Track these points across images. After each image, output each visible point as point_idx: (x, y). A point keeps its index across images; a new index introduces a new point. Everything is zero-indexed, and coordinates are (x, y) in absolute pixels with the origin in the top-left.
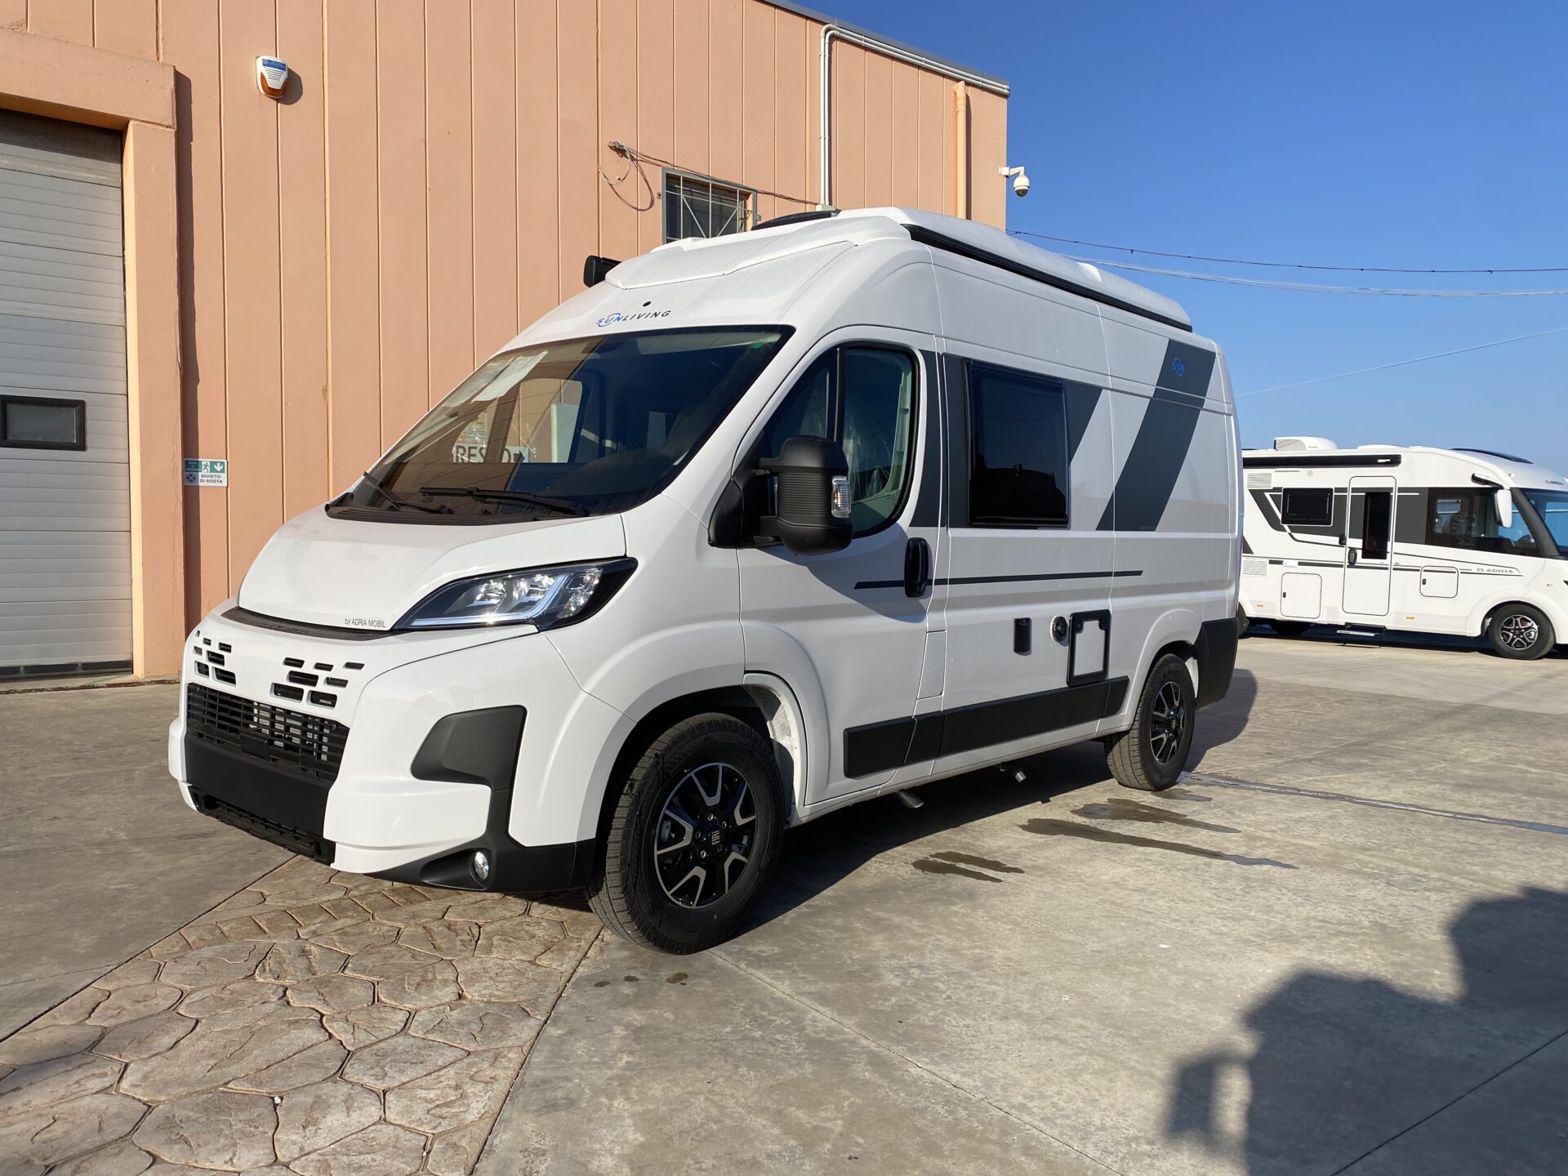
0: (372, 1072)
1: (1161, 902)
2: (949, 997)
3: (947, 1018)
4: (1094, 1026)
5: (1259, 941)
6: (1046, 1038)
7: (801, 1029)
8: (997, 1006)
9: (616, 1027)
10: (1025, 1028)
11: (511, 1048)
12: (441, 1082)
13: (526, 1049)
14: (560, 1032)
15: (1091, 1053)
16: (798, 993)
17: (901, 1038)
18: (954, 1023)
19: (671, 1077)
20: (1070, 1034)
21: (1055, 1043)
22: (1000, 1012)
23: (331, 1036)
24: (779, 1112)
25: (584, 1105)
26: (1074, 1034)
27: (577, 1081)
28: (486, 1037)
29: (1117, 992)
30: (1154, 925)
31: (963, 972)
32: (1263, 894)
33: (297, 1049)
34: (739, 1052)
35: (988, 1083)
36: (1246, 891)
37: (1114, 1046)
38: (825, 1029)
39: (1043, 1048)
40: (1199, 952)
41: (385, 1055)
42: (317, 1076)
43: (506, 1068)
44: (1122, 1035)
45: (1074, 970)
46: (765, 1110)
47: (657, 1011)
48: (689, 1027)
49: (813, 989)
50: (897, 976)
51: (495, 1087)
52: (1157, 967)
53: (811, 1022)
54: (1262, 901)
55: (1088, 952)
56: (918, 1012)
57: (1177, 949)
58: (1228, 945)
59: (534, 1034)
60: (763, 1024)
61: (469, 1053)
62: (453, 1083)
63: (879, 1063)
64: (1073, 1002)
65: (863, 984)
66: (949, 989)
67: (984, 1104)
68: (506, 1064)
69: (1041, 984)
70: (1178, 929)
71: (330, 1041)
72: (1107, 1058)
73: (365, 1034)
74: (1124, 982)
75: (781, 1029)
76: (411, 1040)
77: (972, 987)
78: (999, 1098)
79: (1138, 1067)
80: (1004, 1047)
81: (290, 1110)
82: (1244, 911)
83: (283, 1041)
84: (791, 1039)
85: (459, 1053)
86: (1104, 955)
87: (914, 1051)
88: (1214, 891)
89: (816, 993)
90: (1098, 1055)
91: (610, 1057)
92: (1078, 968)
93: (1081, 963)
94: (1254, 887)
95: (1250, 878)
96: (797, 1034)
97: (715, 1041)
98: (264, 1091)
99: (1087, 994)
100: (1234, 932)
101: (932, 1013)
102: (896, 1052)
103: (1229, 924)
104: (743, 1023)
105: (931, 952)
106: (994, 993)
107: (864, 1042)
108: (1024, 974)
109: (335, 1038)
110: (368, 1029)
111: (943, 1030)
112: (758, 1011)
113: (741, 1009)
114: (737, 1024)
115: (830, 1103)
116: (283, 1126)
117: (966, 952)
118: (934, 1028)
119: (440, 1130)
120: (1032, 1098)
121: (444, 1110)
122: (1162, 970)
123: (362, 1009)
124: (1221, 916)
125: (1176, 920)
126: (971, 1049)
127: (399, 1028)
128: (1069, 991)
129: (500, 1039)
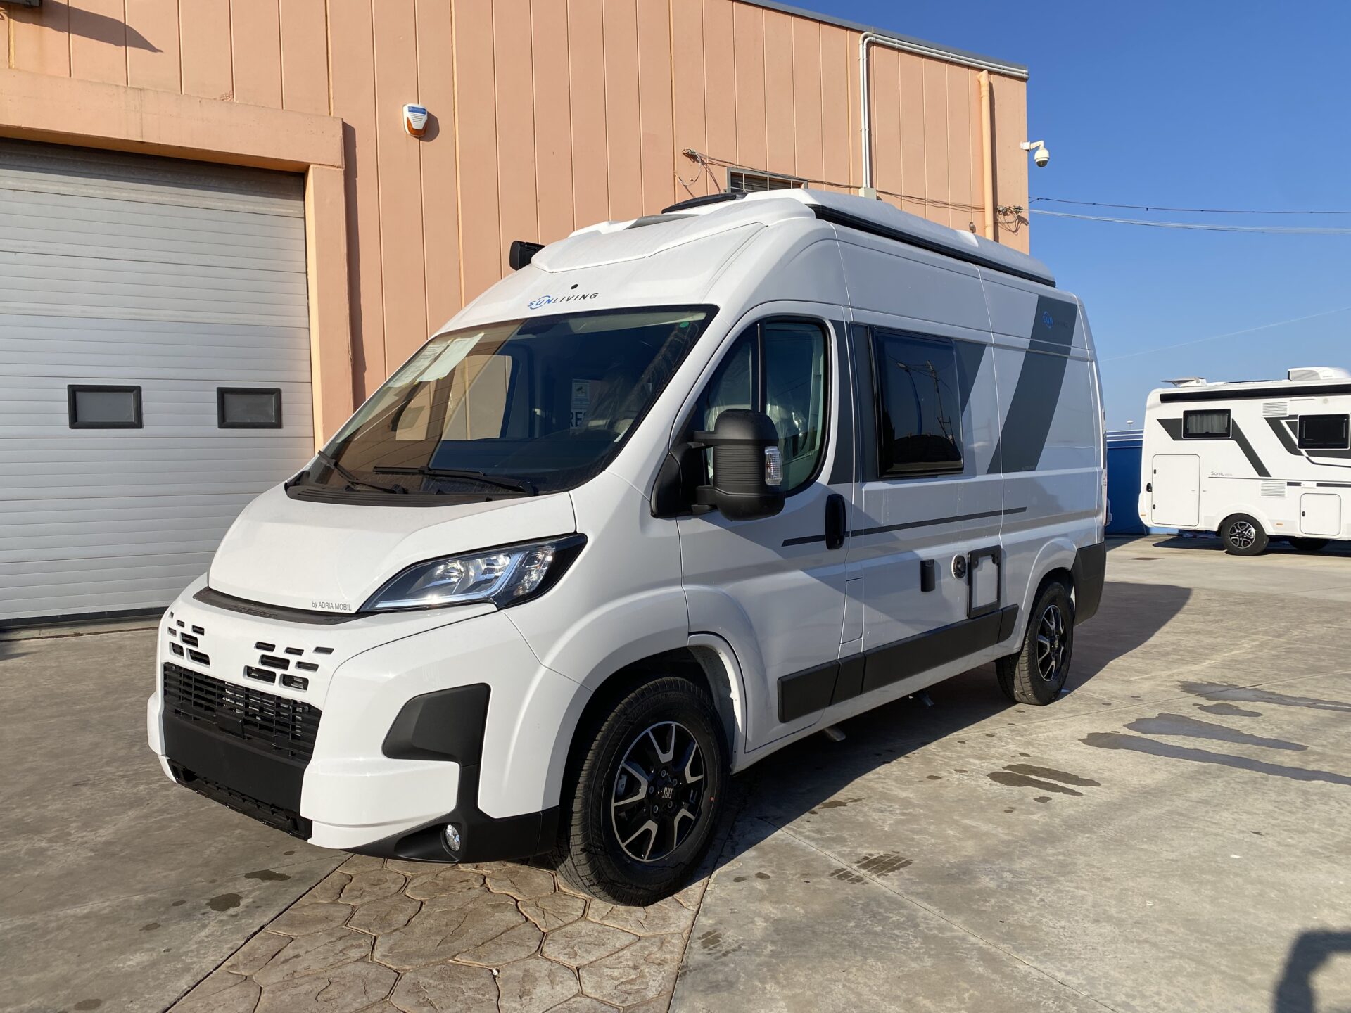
0: (566, 951)
1: (1225, 814)
2: (1043, 900)
3: (1044, 920)
4: (1181, 931)
5: (1327, 853)
6: (1138, 942)
7: (916, 926)
8: (1087, 910)
9: (756, 919)
10: (1117, 931)
11: (673, 934)
12: (621, 962)
13: (685, 935)
14: (711, 922)
15: (1182, 956)
16: (908, 893)
17: (1005, 937)
18: (1051, 924)
19: (810, 965)
20: (1159, 938)
21: (1147, 946)
22: (1091, 915)
23: (527, 919)
24: (908, 1001)
25: (741, 987)
26: (1163, 938)
27: (733, 966)
28: (651, 925)
29: (1197, 899)
30: (1222, 836)
31: (1051, 877)
32: (1322, 807)
33: (503, 929)
34: (865, 944)
35: (1092, 981)
36: (1307, 803)
37: (1203, 951)
38: (936, 926)
39: (1137, 950)
40: (1270, 863)
41: (572, 937)
42: (523, 954)
43: (672, 952)
44: (1208, 941)
45: (1154, 877)
46: (895, 998)
47: (788, 906)
48: (819, 921)
49: (920, 889)
50: (992, 879)
51: (666, 968)
52: (1232, 877)
53: (923, 920)
54: (1323, 814)
55: (1164, 860)
56: (1017, 913)
57: (1248, 859)
58: (1297, 856)
59: (690, 922)
60: (883, 920)
61: (640, 938)
62: (631, 963)
63: (990, 959)
64: (1157, 907)
65: (963, 886)
66: (1040, 892)
67: (1091, 1001)
68: (672, 949)
69: (1126, 890)
70: (1246, 840)
71: (528, 924)
72: (1199, 962)
73: (554, 918)
74: (1203, 890)
75: (898, 925)
76: (591, 926)
77: (1061, 891)
78: (1103, 996)
79: (1227, 970)
80: (1100, 949)
81: (506, 981)
82: (1307, 824)
83: (490, 922)
84: (909, 934)
85: (632, 938)
86: (1179, 864)
87: (1019, 949)
88: (1276, 804)
89: (923, 893)
90: (1189, 959)
91: (756, 945)
92: (1157, 875)
93: (1158, 870)
94: (1314, 800)
95: (1309, 792)
96: (912, 930)
97: (843, 934)
98: (484, 964)
99: (1168, 900)
100: (1300, 844)
101: (1030, 914)
102: (1003, 949)
103: (1295, 836)
104: (864, 919)
105: (1019, 858)
106: (1082, 897)
107: (973, 939)
108: (1108, 880)
109: (530, 920)
110: (555, 914)
111: (1042, 930)
112: (875, 908)
113: (860, 906)
114: (859, 919)
115: (952, 994)
116: (504, 995)
117: (1051, 858)
118: (1033, 928)
119: (627, 1004)
120: (1134, 997)
121: (629, 987)
122: (1236, 879)
123: (547, 896)
124: (1286, 828)
125: (1243, 832)
126: (1070, 949)
127: (580, 914)
128: (1152, 897)
129: (663, 927)
